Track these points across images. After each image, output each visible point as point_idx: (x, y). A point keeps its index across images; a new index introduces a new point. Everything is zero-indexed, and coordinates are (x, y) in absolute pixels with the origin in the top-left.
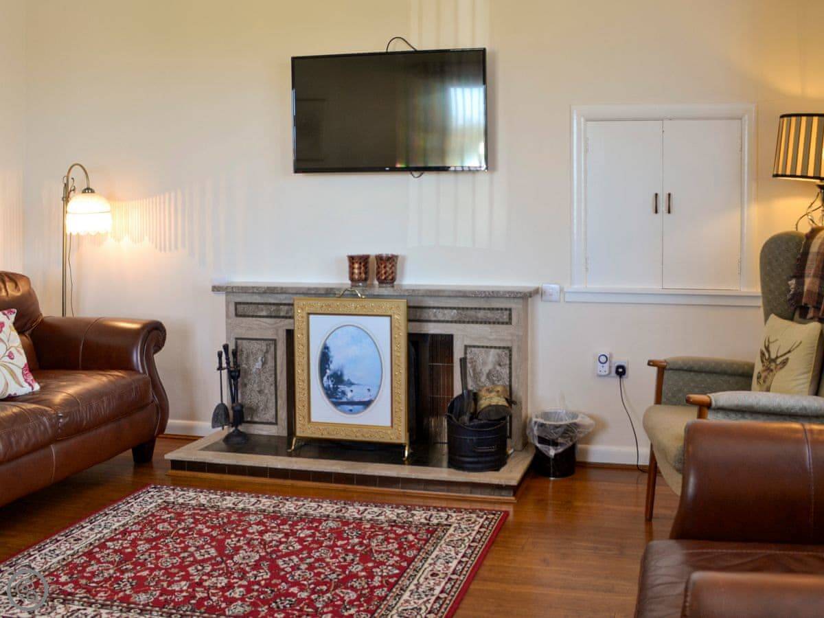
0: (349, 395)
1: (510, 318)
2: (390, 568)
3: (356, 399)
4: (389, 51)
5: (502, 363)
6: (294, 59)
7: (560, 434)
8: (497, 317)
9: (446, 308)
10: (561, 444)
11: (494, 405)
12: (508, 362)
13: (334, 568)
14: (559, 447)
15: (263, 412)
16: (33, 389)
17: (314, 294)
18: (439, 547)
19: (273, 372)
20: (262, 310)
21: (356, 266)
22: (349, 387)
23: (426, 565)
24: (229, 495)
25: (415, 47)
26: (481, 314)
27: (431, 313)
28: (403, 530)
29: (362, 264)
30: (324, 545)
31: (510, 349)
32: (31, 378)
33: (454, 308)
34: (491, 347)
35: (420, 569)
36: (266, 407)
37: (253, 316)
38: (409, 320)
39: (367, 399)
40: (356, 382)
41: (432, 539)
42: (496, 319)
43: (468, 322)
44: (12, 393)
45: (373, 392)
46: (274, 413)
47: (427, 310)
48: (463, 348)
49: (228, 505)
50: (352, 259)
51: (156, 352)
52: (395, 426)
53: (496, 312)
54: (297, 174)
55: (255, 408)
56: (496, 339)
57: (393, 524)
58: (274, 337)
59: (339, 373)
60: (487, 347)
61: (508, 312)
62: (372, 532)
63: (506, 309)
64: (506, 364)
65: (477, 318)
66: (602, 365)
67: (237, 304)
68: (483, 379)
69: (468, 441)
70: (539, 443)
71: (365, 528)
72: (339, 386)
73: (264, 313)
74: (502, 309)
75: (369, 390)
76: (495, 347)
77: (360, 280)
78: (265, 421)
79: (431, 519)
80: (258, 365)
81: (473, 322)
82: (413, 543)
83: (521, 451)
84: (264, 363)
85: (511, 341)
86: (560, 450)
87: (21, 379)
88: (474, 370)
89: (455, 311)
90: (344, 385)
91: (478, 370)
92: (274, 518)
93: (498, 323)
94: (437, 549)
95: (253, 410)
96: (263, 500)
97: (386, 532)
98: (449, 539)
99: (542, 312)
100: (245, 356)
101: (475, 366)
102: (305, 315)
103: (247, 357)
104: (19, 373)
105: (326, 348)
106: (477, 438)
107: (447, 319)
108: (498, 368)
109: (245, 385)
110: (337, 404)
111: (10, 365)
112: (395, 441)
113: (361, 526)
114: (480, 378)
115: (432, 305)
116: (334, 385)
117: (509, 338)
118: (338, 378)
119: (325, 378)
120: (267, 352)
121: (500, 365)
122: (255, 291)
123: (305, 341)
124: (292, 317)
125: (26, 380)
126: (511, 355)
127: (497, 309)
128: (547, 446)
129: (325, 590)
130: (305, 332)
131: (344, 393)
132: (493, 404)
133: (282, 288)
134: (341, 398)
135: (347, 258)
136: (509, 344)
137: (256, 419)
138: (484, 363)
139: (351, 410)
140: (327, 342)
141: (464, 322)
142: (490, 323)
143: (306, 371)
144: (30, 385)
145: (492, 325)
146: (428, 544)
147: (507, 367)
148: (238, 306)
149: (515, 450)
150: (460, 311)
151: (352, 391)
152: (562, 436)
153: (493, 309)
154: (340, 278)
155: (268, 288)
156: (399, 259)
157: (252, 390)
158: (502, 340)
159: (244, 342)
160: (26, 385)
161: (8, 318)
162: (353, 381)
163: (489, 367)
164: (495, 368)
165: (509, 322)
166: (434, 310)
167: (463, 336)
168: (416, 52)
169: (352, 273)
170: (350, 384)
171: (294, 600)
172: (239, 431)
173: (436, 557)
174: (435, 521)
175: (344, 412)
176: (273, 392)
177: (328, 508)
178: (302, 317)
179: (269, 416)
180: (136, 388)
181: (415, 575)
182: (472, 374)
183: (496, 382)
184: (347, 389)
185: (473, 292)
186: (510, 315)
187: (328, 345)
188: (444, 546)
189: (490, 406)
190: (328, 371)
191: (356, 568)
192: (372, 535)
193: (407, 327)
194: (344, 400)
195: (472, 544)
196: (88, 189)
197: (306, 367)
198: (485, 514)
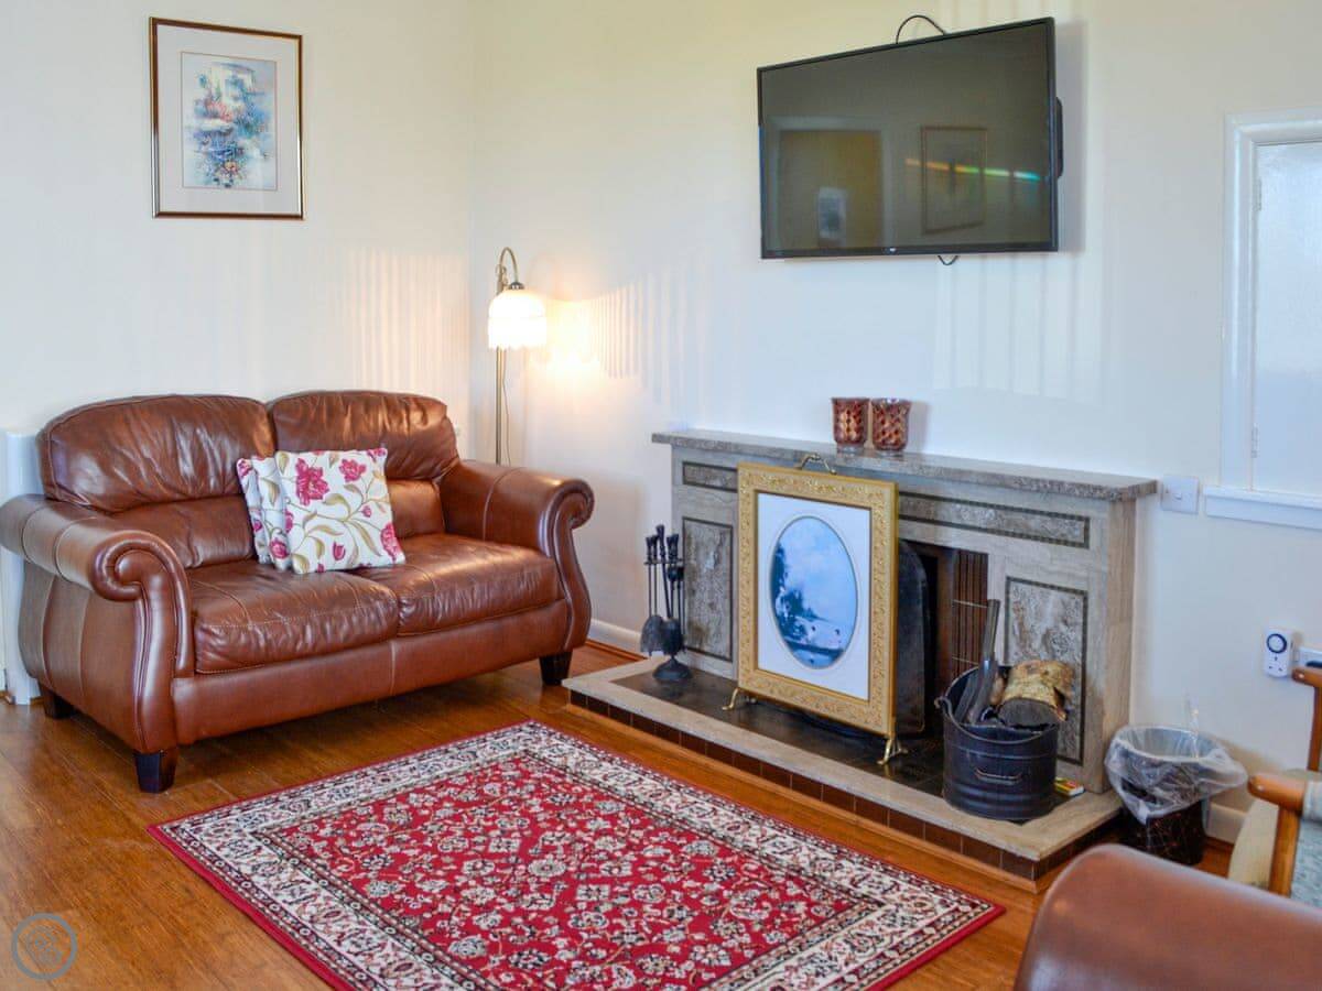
0: (811, 634)
1: (1087, 537)
2: (722, 952)
3: (820, 644)
4: (901, 40)
5: (1069, 621)
6: (761, 71)
7: (1159, 780)
8: (1065, 532)
9: (978, 504)
10: (1163, 802)
11: (1026, 699)
12: (1081, 621)
13: (643, 923)
14: (1158, 806)
15: (715, 639)
16: (394, 559)
17: (778, 459)
18: (829, 940)
19: (728, 578)
20: (715, 478)
21: (843, 416)
22: (811, 621)
23: (781, 967)
24: (611, 761)
25: (944, 29)
26: (1035, 523)
27: (951, 510)
28: (799, 891)
29: (853, 414)
30: (663, 880)
31: (1084, 595)
32: (394, 543)
33: (991, 506)
34: (1052, 587)
35: (766, 971)
36: (718, 632)
37: (705, 486)
38: (901, 516)
39: (834, 647)
40: (819, 615)
41: (833, 920)
42: (1063, 535)
43: (1014, 535)
44: (365, 563)
45: (844, 637)
46: (728, 642)
47: (946, 505)
48: (1004, 580)
49: (596, 777)
50: (838, 404)
51: (576, 526)
52: (873, 702)
53: (1061, 521)
54: (766, 261)
55: (704, 629)
56: (1059, 573)
57: (795, 874)
58: (730, 523)
59: (797, 595)
60: (1045, 586)
61: (1082, 524)
62: (751, 879)
63: (1080, 518)
64: (1076, 624)
65: (1030, 529)
66: (1274, 655)
67: (686, 464)
68: (1037, 644)
69: (968, 756)
70: (1124, 788)
71: (746, 869)
72: (797, 617)
73: (718, 483)
74: (1072, 517)
75: (838, 632)
76: (1059, 589)
77: (848, 441)
78: (717, 653)
79: (860, 885)
80: (710, 563)
81: (1021, 536)
82: (795, 919)
83: (1099, 794)
84: (717, 562)
85: (1087, 579)
86: (1161, 812)
87: (378, 544)
88: (1021, 625)
89: (991, 511)
90: (804, 617)
91: (1027, 627)
92: (637, 813)
93: (1066, 543)
94: (823, 944)
95: (700, 633)
96: (647, 780)
97: (773, 885)
98: (859, 931)
99: (1161, 530)
100: (693, 546)
101: (1023, 617)
102: (752, 493)
103: (697, 549)
104: (376, 536)
105: (779, 550)
106: (983, 753)
107: (977, 524)
108: (1063, 628)
109: (693, 592)
110: (794, 646)
111: (364, 525)
112: (871, 726)
113: (743, 863)
114: (1031, 641)
115: (954, 497)
116: (789, 614)
117: (1083, 573)
118: (795, 602)
119: (778, 600)
120: (721, 544)
121: (1065, 622)
122: (703, 446)
123: (751, 535)
124: (735, 491)
125: (385, 547)
126: (1085, 607)
127: (1064, 516)
128: (1134, 798)
129: (600, 957)
130: (751, 518)
131: (802, 629)
132: (1025, 696)
133: (736, 446)
134: (798, 638)
135: (830, 401)
136: (1081, 586)
137: (706, 649)
138: (1039, 615)
139: (812, 661)
140: (782, 541)
141: (1007, 534)
142: (1051, 541)
143: (752, 583)
144: (390, 553)
145: (1053, 546)
146: (816, 929)
147: (1079, 628)
148: (687, 467)
149: (1085, 790)
150: (999, 512)
151: (814, 629)
152: (1159, 785)
153: (1057, 515)
154: (818, 434)
155: (720, 443)
156: (912, 410)
157: (701, 602)
158: (1071, 576)
159: (694, 523)
160: (384, 553)
161: (374, 460)
162: (816, 612)
163: (1048, 623)
164: (1057, 627)
165: (1085, 545)
166: (958, 506)
167: (1007, 559)
168: (946, 38)
169: (837, 429)
170: (812, 617)
171: (546, 959)
172: (676, 661)
173: (809, 957)
174: (863, 889)
175: (801, 659)
176: (728, 609)
177: (722, 818)
178: (748, 496)
179: (722, 647)
180: (529, 575)
181: (749, 980)
182: (1017, 633)
183: (1058, 654)
184: (808, 625)
185: (1018, 480)
186: (1087, 529)
187: (783, 546)
188: (840, 940)
189: (1020, 698)
190: (782, 589)
191: (672, 937)
192: (747, 884)
193: (896, 529)
194: (803, 641)
195: (888, 954)
196: (516, 283)
197: (752, 577)
198: (959, 902)
